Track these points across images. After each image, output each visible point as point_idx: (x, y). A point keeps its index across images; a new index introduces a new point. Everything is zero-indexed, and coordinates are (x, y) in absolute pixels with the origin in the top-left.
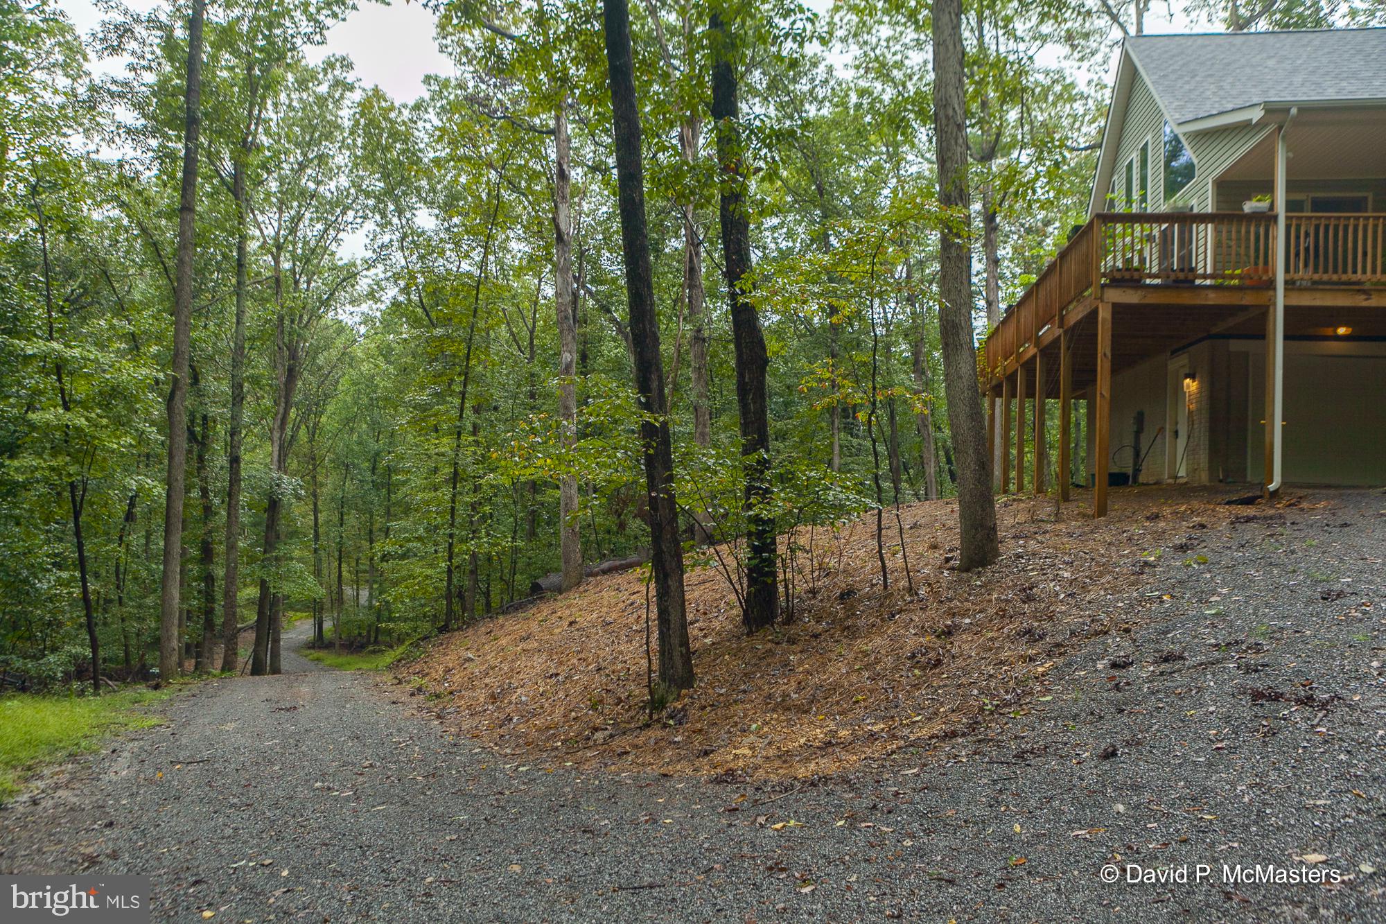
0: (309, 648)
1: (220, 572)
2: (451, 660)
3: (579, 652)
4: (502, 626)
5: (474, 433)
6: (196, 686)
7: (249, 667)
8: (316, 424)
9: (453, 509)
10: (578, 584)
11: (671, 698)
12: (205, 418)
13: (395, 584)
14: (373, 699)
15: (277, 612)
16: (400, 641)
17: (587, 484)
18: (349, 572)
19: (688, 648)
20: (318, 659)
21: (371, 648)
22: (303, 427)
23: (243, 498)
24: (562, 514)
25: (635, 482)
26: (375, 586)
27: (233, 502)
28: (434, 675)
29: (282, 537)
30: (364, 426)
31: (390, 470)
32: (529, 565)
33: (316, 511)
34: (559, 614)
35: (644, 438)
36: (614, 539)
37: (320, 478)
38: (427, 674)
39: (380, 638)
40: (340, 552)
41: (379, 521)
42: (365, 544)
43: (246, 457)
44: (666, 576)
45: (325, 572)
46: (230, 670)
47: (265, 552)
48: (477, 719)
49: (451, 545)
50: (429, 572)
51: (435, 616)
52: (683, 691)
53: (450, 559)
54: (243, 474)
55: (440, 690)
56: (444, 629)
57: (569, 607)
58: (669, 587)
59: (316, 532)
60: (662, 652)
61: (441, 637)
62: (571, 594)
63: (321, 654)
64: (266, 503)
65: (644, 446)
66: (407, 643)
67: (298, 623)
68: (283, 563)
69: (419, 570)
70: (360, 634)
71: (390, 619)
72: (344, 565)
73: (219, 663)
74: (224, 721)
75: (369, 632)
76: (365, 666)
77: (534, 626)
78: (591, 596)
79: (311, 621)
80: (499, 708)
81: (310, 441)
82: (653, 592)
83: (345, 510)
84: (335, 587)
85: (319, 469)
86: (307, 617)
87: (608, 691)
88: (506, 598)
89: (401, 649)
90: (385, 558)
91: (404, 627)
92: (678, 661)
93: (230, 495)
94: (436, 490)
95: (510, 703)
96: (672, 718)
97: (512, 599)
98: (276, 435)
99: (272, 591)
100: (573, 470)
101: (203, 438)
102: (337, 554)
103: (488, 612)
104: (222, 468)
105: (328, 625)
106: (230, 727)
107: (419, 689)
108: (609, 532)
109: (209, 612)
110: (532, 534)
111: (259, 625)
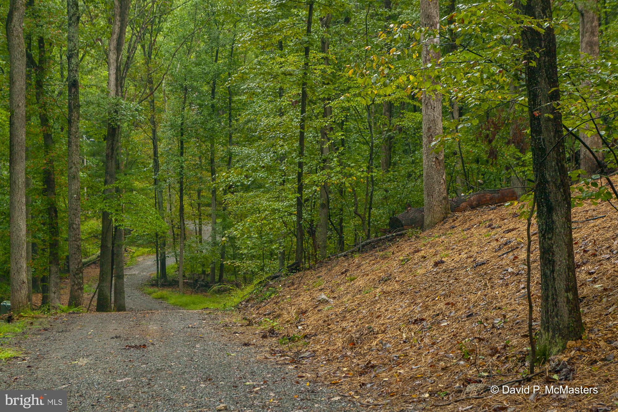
0: (153, 285)
1: (62, 204)
2: (304, 301)
3: (445, 296)
4: (359, 266)
5: (323, 49)
6: (45, 319)
7: (95, 303)
8: (152, 45)
9: (302, 134)
10: (444, 219)
11: (555, 350)
12: (41, 40)
13: (241, 217)
14: (224, 340)
15: (120, 246)
16: (247, 280)
17: (452, 105)
18: (191, 205)
19: (576, 293)
20: (162, 298)
21: (216, 287)
22: (139, 47)
23: (82, 125)
24: (425, 140)
25: (514, 101)
26: (219, 221)
27: (73, 130)
28: (286, 316)
29: (122, 167)
30: (202, 45)
31: (231, 92)
32: (386, 198)
33: (155, 140)
34: (422, 253)
35: (524, 48)
36: (483, 168)
37: (158, 104)
38: (279, 316)
39: (224, 277)
40: (181, 183)
41: (221, 151)
42: (207, 176)
43: (84, 80)
44: (550, 210)
45: (166, 205)
46: (76, 306)
47: (106, 182)
48: (335, 365)
49: (300, 175)
50: (277, 205)
51: (283, 254)
52: (570, 343)
53: (300, 189)
54: (81, 98)
55: (294, 332)
56: (295, 268)
57: (433, 245)
58: (553, 222)
59: (156, 162)
60: (545, 298)
61: (292, 276)
62: (436, 232)
63: (165, 292)
64: (105, 131)
65: (525, 58)
66: (255, 282)
67: (140, 259)
68: (124, 195)
69: (265, 203)
70: (204, 272)
71: (234, 257)
72: (185, 198)
73: (66, 298)
74: (76, 356)
75: (213, 269)
76: (212, 306)
77: (393, 265)
78: (459, 234)
79: (154, 257)
80: (358, 354)
81: (147, 63)
82: (534, 229)
83: (184, 137)
84: (176, 221)
85: (156, 94)
86: (149, 253)
87: (480, 340)
88: (362, 234)
89: (249, 289)
90: (230, 189)
91: (250, 265)
92: (564, 309)
93: (70, 122)
94: (282, 114)
95: (370, 349)
96: (557, 372)
97: (368, 237)
98: (113, 56)
99: (114, 224)
100: (439, 88)
101: (41, 61)
102: (178, 186)
103: (342, 250)
104: (60, 93)
105: (171, 262)
106: (83, 362)
107: (272, 332)
108: (477, 161)
109: (54, 245)
110: (389, 164)
111: (100, 261)
